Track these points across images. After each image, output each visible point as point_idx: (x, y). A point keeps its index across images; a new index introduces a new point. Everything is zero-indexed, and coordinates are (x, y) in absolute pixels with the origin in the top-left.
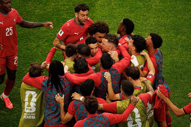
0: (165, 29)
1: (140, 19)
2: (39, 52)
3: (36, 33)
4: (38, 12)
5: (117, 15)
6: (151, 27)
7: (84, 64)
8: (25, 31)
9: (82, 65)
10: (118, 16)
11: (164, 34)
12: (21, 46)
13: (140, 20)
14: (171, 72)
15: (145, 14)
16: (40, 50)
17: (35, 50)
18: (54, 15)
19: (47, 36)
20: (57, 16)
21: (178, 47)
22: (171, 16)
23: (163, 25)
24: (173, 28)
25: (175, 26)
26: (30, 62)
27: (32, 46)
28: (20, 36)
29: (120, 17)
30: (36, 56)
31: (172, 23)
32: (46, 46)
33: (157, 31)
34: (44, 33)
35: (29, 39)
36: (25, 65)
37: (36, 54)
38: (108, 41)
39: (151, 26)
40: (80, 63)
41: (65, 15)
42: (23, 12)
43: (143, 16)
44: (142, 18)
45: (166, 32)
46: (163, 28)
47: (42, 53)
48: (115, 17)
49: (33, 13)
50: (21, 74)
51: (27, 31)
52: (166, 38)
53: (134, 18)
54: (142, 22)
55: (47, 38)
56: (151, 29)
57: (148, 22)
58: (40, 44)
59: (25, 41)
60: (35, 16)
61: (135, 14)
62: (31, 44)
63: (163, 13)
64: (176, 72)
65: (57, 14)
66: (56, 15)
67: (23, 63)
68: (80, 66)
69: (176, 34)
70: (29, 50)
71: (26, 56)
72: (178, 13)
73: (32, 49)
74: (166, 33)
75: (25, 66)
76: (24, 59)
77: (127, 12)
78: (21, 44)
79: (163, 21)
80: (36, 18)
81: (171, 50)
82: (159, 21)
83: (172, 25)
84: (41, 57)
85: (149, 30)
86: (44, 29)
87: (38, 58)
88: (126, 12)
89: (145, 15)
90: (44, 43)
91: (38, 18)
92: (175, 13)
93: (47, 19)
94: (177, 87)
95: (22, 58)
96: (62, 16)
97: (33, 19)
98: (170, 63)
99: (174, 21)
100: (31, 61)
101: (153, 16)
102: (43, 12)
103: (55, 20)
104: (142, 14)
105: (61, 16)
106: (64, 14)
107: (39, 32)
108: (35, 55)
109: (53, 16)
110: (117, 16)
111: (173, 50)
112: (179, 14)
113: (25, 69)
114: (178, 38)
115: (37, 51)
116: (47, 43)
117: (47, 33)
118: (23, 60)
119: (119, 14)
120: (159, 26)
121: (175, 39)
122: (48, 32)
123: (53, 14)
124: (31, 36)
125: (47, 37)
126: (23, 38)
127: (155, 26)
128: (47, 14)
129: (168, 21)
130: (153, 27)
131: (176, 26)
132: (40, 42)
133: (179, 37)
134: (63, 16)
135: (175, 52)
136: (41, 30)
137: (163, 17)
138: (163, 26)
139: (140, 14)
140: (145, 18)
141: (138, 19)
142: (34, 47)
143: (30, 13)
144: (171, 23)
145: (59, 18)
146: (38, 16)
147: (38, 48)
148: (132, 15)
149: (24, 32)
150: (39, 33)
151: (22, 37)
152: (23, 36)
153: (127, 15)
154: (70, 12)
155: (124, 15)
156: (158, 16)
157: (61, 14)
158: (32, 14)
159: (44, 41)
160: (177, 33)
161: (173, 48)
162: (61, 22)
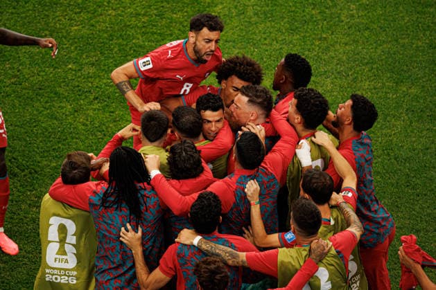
0: (370, 71)
1: (313, 46)
2: (78, 124)
3: (71, 80)
4: (76, 30)
5: (259, 38)
6: (339, 66)
7: (192, 156)
8: (46, 75)
9: (189, 159)
10: (262, 40)
11: (367, 83)
12: (37, 110)
13: (313, 49)
14: (385, 169)
15: (325, 36)
16: (81, 120)
17: (70, 119)
18: (115, 38)
19: (97, 87)
20: (121, 40)
21: (402, 113)
22: (384, 41)
23: (366, 61)
24: (390, 68)
25: (395, 63)
26: (59, 148)
27: (64, 111)
28: (35, 88)
29: (266, 42)
30: (71, 133)
31: (386, 58)
32: (95, 110)
33: (351, 75)
34: (90, 79)
35: (56, 94)
36: (45, 155)
37: (72, 129)
38: (249, 101)
39: (337, 64)
40: (184, 154)
41: (138, 39)
42: (42, 32)
43: (320, 39)
44: (318, 46)
45: (372, 78)
46: (367, 69)
47: (87, 125)
48: (255, 42)
49: (65, 34)
50: (36, 175)
51: (51, 75)
52: (373, 91)
53: (300, 45)
54: (318, 53)
55: (99, 91)
56: (338, 70)
57: (332, 54)
58: (81, 105)
59: (47, 99)
60: (71, 41)
61: (302, 35)
62: (62, 104)
63: (367, 33)
64: (395, 171)
65: (121, 35)
66: (118, 38)
67: (42, 150)
68: (184, 161)
69: (397, 83)
70: (56, 118)
71: (49, 133)
72: (402, 33)
73: (64, 116)
74: (374, 79)
75: (47, 156)
76: (45, 141)
77: (284, 31)
78: (37, 105)
79: (367, 53)
80: (71, 45)
81: (386, 118)
82: (356, 52)
83: (386, 62)
84: (83, 134)
85: (333, 74)
86: (91, 71)
87: (77, 138)
88: (279, 30)
89: (325, 38)
90: (91, 103)
91: (76, 45)
92: (395, 33)
93: (98, 46)
94: (400, 206)
95: (40, 139)
96: (133, 39)
97: (65, 46)
98: (383, 151)
99: (391, 52)
100: (60, 145)
101: (343, 41)
102: (88, 32)
103: (116, 49)
104: (318, 35)
105: (131, 41)
106: (138, 36)
107: (80, 77)
108: (70, 131)
109: (112, 40)
110: (260, 40)
111: (388, 118)
112: (404, 36)
113: (45, 163)
114: (401, 92)
115: (75, 121)
116: (98, 103)
117: (97, 80)
118: (41, 142)
119: (264, 36)
120: (357, 63)
121: (395, 93)
122: (99, 76)
123: (111, 35)
124: (61, 87)
125: (98, 89)
126: (41, 91)
127: (348, 63)
128: (99, 35)
129: (379, 51)
130: (344, 65)
131: (397, 64)
132: (82, 101)
133: (405, 89)
134: (134, 41)
135: (395, 123)
136: (84, 73)
137: (367, 42)
138: (367, 63)
139: (313, 36)
140: (324, 45)
141: (309, 47)
142: (67, 113)
143: (57, 33)
144: (384, 57)
145: (127, 45)
146: (76, 40)
147: (76, 114)
148: (295, 37)
149: (45, 77)
150: (79, 79)
151: (40, 89)
152: (43, 87)
153: (284, 38)
154: (151, 30)
155: (276, 39)
156: (354, 41)
157: (129, 35)
158: (63, 36)
159: (92, 97)
160: (398, 79)
161: (389, 115)
162: (130, 55)
